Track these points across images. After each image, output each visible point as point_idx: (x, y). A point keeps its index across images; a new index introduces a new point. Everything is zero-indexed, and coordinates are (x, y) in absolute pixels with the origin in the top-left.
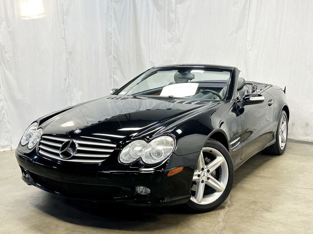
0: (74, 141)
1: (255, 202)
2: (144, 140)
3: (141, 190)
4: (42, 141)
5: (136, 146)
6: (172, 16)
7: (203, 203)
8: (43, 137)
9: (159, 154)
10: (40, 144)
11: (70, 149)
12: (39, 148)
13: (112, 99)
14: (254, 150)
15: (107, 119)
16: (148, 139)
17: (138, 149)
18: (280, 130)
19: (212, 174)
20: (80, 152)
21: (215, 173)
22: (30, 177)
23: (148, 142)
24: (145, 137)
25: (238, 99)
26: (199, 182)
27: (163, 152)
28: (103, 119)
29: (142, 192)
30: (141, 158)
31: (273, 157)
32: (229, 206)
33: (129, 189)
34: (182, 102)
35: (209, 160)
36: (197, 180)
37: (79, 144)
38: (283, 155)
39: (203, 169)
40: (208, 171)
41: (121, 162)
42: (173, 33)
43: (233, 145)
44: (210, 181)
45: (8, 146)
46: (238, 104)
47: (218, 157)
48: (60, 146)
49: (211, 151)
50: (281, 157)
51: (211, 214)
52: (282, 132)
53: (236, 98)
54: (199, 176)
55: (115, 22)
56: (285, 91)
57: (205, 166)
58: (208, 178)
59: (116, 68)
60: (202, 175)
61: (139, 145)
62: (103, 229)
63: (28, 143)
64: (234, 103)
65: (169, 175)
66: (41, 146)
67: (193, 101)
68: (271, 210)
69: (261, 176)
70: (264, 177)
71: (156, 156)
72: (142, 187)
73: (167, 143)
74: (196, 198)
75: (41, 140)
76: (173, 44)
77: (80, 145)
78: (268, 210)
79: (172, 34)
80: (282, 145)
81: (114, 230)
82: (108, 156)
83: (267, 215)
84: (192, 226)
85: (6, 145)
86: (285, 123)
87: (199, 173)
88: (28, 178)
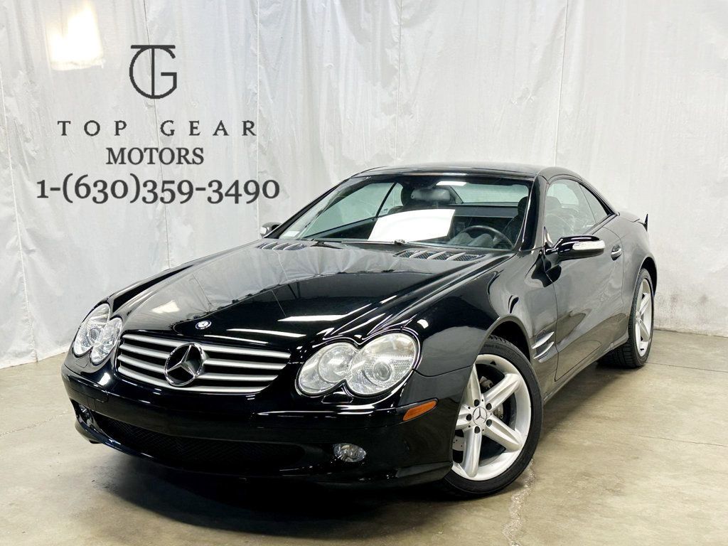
0: (197, 345)
1: (586, 475)
2: (352, 343)
3: (345, 451)
4: (124, 347)
5: (332, 356)
6: (392, 54)
7: (479, 477)
8: (125, 336)
9: (384, 372)
10: (120, 352)
11: (188, 363)
12: (118, 361)
13: (270, 247)
14: (581, 358)
15: (250, 295)
16: (359, 340)
17: (336, 362)
18: (637, 314)
19: (496, 413)
20: (210, 369)
21: (501, 410)
22: (95, 424)
23: (360, 347)
24: (351, 335)
25: (547, 246)
26: (469, 432)
27: (392, 367)
28: (241, 296)
29: (347, 456)
30: (345, 381)
31: (622, 374)
32: (530, 483)
33: (319, 451)
34: (425, 256)
35: (488, 382)
36: (465, 426)
37: (207, 352)
38: (643, 368)
39: (477, 403)
40: (488, 406)
41: (300, 390)
42: (393, 93)
43: (539, 350)
44: (492, 428)
45: (28, 352)
46: (548, 258)
47: (508, 376)
48: (166, 356)
49: (493, 363)
50: (639, 372)
51: (493, 501)
52: (642, 317)
53: (543, 245)
54: (469, 417)
55: (262, 68)
56: (646, 225)
57: (482, 397)
58: (489, 423)
59: (265, 172)
60: (476, 415)
61: (337, 353)
62: (259, 536)
63: (90, 351)
64: (540, 256)
65: (406, 418)
66: (121, 358)
67: (451, 253)
68: (622, 490)
69: (597, 417)
70: (605, 418)
71: (378, 378)
72: (347, 446)
73: (400, 349)
74: (463, 466)
75: (121, 343)
76: (394, 119)
77: (211, 355)
78: (616, 491)
79: (391, 95)
80: (641, 346)
81: (284, 539)
82: (272, 378)
83: (614, 502)
84: (454, 528)
85: (23, 349)
86: (648, 296)
87: (470, 412)
88: (92, 427)
